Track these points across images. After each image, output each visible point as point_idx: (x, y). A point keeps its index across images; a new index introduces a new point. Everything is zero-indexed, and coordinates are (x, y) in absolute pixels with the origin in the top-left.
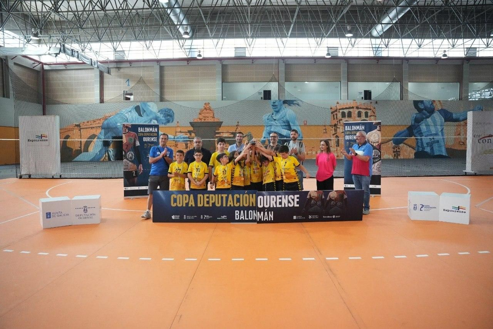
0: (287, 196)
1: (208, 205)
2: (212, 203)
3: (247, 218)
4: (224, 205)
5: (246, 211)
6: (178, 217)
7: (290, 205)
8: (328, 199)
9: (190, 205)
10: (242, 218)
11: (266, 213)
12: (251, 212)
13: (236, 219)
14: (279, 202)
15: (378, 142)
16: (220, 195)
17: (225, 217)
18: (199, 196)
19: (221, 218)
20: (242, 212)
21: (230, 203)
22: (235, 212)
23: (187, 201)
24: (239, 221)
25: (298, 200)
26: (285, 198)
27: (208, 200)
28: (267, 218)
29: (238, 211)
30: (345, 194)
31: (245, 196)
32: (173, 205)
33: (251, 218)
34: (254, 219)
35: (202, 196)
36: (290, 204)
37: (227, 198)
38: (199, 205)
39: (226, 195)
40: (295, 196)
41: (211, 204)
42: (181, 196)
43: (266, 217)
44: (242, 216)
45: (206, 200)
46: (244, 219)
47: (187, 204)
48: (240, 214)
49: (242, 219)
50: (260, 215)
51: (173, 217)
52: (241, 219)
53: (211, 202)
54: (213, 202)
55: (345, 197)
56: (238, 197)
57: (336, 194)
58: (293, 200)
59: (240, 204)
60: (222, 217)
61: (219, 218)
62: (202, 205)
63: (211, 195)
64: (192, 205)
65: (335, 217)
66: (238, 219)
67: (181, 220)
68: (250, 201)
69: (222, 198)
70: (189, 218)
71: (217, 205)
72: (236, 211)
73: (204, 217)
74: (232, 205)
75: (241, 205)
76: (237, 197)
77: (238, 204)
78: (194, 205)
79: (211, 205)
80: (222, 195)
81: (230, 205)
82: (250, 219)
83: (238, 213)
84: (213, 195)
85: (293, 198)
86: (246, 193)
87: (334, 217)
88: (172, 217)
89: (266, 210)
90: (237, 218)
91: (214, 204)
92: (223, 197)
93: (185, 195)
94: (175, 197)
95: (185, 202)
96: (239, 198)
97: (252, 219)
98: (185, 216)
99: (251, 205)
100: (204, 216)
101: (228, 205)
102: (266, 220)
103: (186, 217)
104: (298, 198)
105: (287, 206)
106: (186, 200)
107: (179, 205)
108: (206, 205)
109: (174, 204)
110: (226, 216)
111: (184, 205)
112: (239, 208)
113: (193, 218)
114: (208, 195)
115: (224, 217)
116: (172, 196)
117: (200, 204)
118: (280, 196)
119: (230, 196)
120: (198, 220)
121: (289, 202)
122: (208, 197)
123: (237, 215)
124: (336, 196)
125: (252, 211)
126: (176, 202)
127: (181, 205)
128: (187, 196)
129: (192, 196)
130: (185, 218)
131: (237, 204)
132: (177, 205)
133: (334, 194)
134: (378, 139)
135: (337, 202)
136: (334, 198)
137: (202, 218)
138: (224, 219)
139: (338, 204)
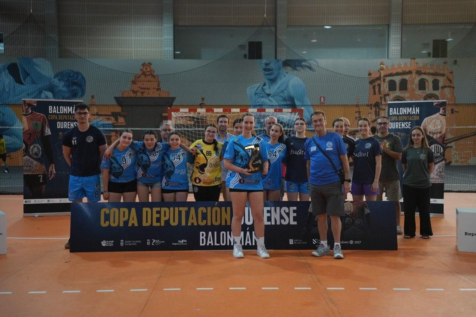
0: (278, 208)
1: (158, 224)
2: (165, 221)
3: (217, 243)
4: (183, 224)
5: (216, 233)
6: (111, 243)
7: (283, 222)
9: (130, 225)
10: (210, 242)
11: (248, 233)
12: (223, 234)
13: (201, 244)
14: (268, 217)
15: (440, 133)
16: (176, 209)
17: (184, 242)
18: (145, 210)
19: (178, 244)
20: (210, 233)
21: (192, 221)
22: (199, 234)
23: (126, 218)
24: (206, 248)
25: (295, 215)
26: (275, 211)
27: (158, 216)
28: (250, 242)
29: (204, 233)
30: (366, 207)
31: (214, 209)
32: (104, 224)
33: (223, 243)
34: (228, 244)
35: (149, 210)
36: (284, 220)
37: (188, 213)
38: (145, 224)
39: (186, 209)
40: (291, 208)
42: (116, 210)
43: (248, 241)
45: (155, 216)
46: (212, 244)
47: (126, 223)
48: (207, 238)
49: (210, 244)
51: (104, 243)
52: (208, 244)
53: (163, 219)
54: (167, 218)
55: (367, 211)
56: (205, 211)
58: (288, 214)
59: (207, 221)
60: (179, 241)
61: (176, 244)
62: (149, 224)
63: (163, 209)
64: (133, 224)
65: (354, 242)
67: (116, 248)
68: (222, 218)
69: (180, 212)
70: (129, 244)
71: (172, 223)
72: (201, 233)
73: (151, 242)
74: (195, 224)
75: (209, 224)
76: (202, 211)
77: (205, 221)
78: (136, 225)
79: (163, 224)
80: (181, 209)
81: (192, 224)
83: (205, 235)
84: (166, 209)
85: (287, 211)
86: (216, 205)
87: (351, 242)
88: (102, 242)
89: (248, 228)
90: (203, 243)
91: (167, 222)
93: (122, 210)
94: (107, 212)
95: (122, 220)
96: (206, 213)
97: (225, 244)
98: (122, 241)
99: (223, 224)
100: (153, 241)
101: (189, 224)
102: (248, 244)
103: (124, 243)
104: (294, 211)
105: (278, 223)
106: (124, 217)
107: (113, 225)
108: (155, 224)
110: (185, 241)
111: (122, 225)
112: (207, 229)
113: (135, 243)
114: (158, 209)
115: (183, 241)
116: (103, 211)
117: (147, 222)
118: (269, 208)
119: (193, 209)
120: (142, 247)
121: (282, 217)
122: (158, 212)
123: (203, 239)
124: (352, 210)
125: (225, 233)
126: (109, 220)
127: (116, 225)
128: (126, 210)
129: (133, 210)
130: (122, 244)
131: (202, 221)
132: (110, 224)
133: (349, 206)
134: (442, 128)
135: (354, 218)
136: (349, 213)
137: (148, 243)
138: (183, 245)
139: (356, 221)
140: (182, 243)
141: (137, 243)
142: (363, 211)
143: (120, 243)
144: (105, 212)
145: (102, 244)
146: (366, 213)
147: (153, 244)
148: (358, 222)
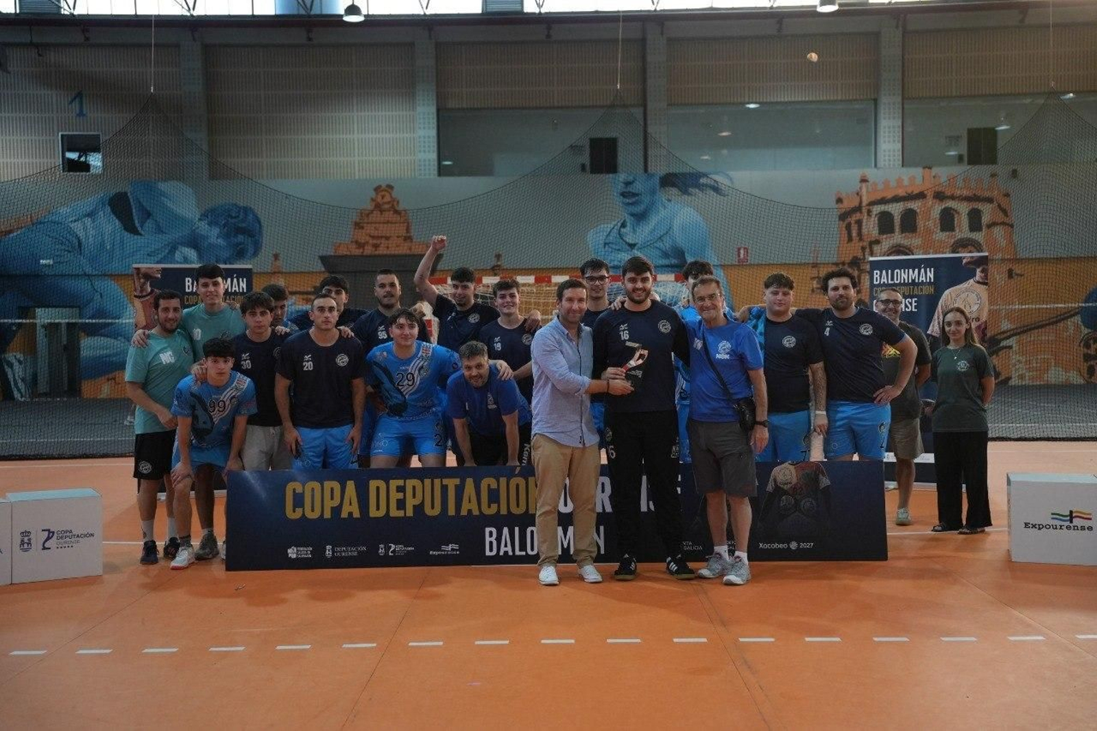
1: (401, 514)
2: (414, 506)
3: (520, 550)
4: (452, 511)
5: (517, 529)
6: (306, 552)
8: (770, 488)
9: (344, 515)
10: (506, 549)
13: (488, 553)
15: (978, 319)
16: (437, 482)
17: (453, 550)
18: (373, 484)
19: (441, 553)
20: (506, 530)
21: (469, 505)
22: (484, 532)
23: (336, 502)
24: (498, 560)
27: (400, 496)
29: (494, 530)
30: (823, 474)
31: (514, 481)
32: (292, 514)
35: (381, 484)
37: (460, 490)
38: (373, 513)
39: (457, 481)
41: (412, 508)
42: (316, 485)
44: (506, 546)
45: (395, 496)
47: (336, 510)
48: (499, 539)
49: (506, 553)
50: (565, 537)
51: (292, 553)
52: (501, 553)
53: (411, 503)
54: (417, 502)
55: (825, 481)
56: (494, 486)
57: (793, 471)
59: (499, 506)
60: (444, 548)
61: (436, 553)
62: (382, 513)
63: (411, 483)
64: (350, 514)
65: (799, 545)
66: (494, 553)
67: (318, 563)
68: (530, 498)
69: (444, 489)
70: (343, 554)
71: (428, 511)
72: (488, 530)
73: (387, 548)
74: (476, 512)
75: (504, 511)
77: (494, 507)
78: (357, 514)
79: (410, 513)
80: (446, 481)
81: (470, 511)
82: (530, 552)
83: (495, 535)
84: (417, 482)
86: (516, 473)
87: (793, 545)
88: (289, 551)
90: (491, 550)
92: (447, 486)
93: (328, 485)
94: (299, 490)
95: (330, 504)
96: (498, 490)
98: (328, 547)
100: (391, 546)
101: (464, 512)
103: (333, 550)
106: (332, 498)
107: (310, 515)
108: (395, 513)
109: (294, 511)
110: (456, 547)
111: (327, 515)
112: (498, 522)
113: (352, 552)
114: (401, 482)
115: (450, 547)
116: (290, 487)
117: (378, 509)
119: (470, 482)
120: (369, 560)
122: (401, 489)
123: (491, 543)
124: (794, 481)
126: (302, 506)
127: (316, 515)
128: (336, 485)
129: (351, 485)
130: (328, 553)
131: (489, 507)
132: (304, 514)
133: (787, 472)
134: (980, 310)
135: (798, 497)
136: (789, 486)
137: (381, 551)
138: (451, 554)
139: (802, 503)
140: (448, 551)
141: (359, 552)
142: (816, 480)
143: (325, 552)
144: (294, 490)
145: (290, 555)
146: (822, 486)
147: (390, 554)
148: (806, 503)
